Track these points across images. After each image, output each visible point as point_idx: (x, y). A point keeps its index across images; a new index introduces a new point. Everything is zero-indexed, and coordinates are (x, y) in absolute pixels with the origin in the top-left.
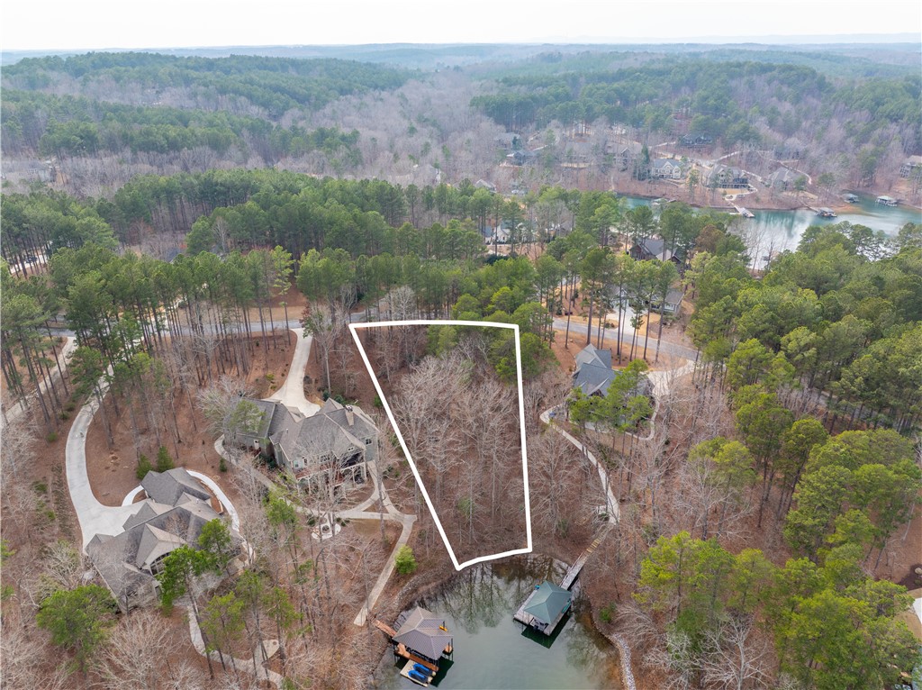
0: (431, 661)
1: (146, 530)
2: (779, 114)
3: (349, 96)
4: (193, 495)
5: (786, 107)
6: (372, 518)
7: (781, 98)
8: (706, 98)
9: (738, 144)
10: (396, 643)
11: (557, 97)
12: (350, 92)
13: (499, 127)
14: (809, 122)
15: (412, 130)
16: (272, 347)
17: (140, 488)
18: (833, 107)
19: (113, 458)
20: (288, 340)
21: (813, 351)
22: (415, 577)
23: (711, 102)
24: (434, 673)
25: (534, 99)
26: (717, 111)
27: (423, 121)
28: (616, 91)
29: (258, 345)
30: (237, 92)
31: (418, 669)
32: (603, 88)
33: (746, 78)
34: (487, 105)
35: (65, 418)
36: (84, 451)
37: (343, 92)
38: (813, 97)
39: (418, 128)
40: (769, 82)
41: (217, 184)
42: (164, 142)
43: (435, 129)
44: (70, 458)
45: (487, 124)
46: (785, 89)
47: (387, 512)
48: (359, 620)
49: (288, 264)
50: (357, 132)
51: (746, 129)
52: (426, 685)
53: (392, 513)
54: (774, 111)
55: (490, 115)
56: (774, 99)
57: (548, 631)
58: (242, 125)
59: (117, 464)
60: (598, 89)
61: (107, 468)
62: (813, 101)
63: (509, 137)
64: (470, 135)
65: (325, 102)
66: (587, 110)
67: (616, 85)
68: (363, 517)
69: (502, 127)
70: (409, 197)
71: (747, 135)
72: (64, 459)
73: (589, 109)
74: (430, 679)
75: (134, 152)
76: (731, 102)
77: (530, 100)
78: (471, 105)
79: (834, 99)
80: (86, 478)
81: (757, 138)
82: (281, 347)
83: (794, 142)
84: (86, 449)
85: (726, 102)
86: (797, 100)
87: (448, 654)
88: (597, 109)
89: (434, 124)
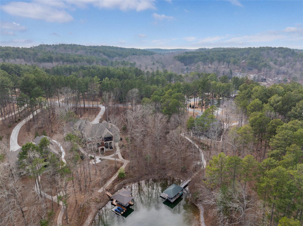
0: (124, 207)
2: (278, 61)
5: (280, 59)
8: (252, 56)
14: (289, 64)
15: (154, 64)
19: (28, 133)
20: (98, 110)
22: (125, 180)
24: (124, 211)
26: (256, 60)
29: (87, 110)
30: (100, 52)
31: (118, 209)
32: (218, 53)
33: (266, 51)
34: (179, 58)
36: (19, 131)
37: (134, 54)
38: (290, 56)
40: (275, 53)
42: (73, 60)
43: (161, 64)
45: (178, 63)
46: (280, 54)
47: (119, 159)
48: (100, 191)
49: (99, 83)
50: (135, 63)
51: (266, 64)
56: (276, 57)
57: (172, 201)
58: (99, 59)
61: (25, 136)
63: (185, 67)
64: (172, 66)
66: (211, 59)
68: (110, 159)
69: (183, 64)
72: (12, 132)
74: (122, 213)
77: (193, 56)
78: (174, 58)
80: (17, 138)
81: (270, 67)
82: (95, 111)
83: (283, 68)
85: (259, 57)
86: (284, 57)
88: (215, 59)
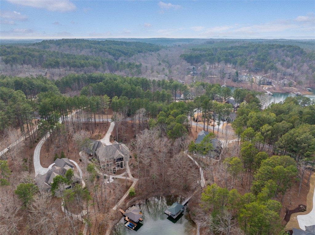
0: (135, 223)
1: (52, 173)
2: (285, 61)
3: (141, 53)
4: (69, 166)
5: (288, 59)
6: (124, 178)
7: (287, 56)
8: (260, 56)
9: (269, 71)
10: (125, 216)
11: (209, 55)
12: (141, 52)
13: (188, 64)
14: (296, 64)
15: (160, 64)
16: (102, 126)
17: (54, 164)
18: (305, 59)
19: (48, 154)
20: (107, 125)
21: (270, 132)
22: (135, 198)
23: (262, 57)
24: (135, 226)
25: (201, 55)
26: (263, 60)
27: (164, 61)
28: (229, 53)
29: (98, 125)
30: (105, 51)
31: (130, 224)
32: (225, 52)
33: (275, 49)
34: (185, 57)
35: (36, 142)
36: (40, 152)
37: (139, 52)
38: (299, 56)
39: (162, 64)
40: (283, 51)
41: (93, 77)
42: (79, 65)
43: (167, 64)
44: (35, 153)
45: (184, 63)
46: (288, 53)
47: (129, 177)
48: (115, 208)
49: (108, 100)
50: (141, 64)
51: (272, 66)
52: (132, 230)
53: (130, 178)
54: (284, 60)
55: (186, 60)
56: (284, 56)
57: (175, 217)
58: (105, 61)
59: (49, 156)
60: (223, 52)
61: (46, 157)
62: (298, 57)
63: (192, 67)
64: (179, 66)
65: (133, 55)
66: (218, 59)
67: (229, 51)
68: (121, 178)
69: (189, 64)
70: (153, 83)
71: (272, 68)
72: (34, 153)
73: (219, 59)
74: (134, 228)
75: (70, 68)
76: (268, 57)
77: (199, 55)
78: (180, 56)
79: (306, 57)
80: (39, 159)
81: (276, 69)
82: (105, 126)
83: (289, 71)
84: (41, 151)
85: (267, 57)
86: (292, 57)
87: (141, 221)
88: (221, 59)
89: (167, 62)
